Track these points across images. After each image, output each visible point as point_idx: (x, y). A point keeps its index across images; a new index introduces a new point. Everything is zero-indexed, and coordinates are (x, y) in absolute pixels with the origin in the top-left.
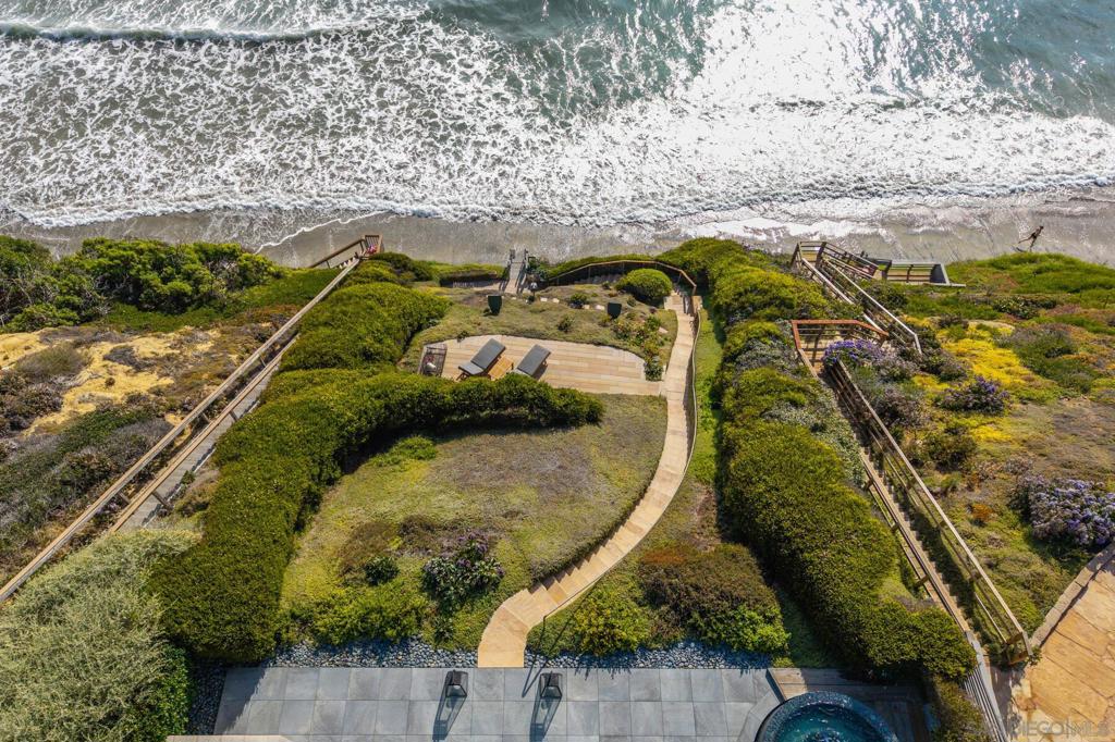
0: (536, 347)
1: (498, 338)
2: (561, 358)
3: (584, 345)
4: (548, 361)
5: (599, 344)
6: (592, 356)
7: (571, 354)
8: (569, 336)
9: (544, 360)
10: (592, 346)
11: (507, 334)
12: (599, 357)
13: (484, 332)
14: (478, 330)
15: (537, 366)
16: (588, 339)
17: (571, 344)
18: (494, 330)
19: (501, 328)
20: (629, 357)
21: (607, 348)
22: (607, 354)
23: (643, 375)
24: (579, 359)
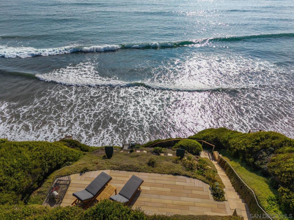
0: (134, 177)
1: (107, 172)
2: (151, 185)
3: (166, 175)
4: (142, 187)
5: (176, 174)
6: (172, 183)
7: (157, 182)
8: (155, 169)
9: (139, 187)
10: (171, 176)
11: (114, 169)
12: (177, 183)
13: (99, 168)
14: (95, 167)
15: (133, 191)
16: (167, 171)
17: (157, 175)
18: (106, 167)
19: (111, 166)
20: (198, 183)
21: (181, 177)
22: (182, 181)
23: (211, 197)
24: (163, 185)
